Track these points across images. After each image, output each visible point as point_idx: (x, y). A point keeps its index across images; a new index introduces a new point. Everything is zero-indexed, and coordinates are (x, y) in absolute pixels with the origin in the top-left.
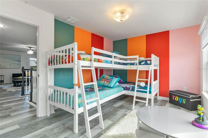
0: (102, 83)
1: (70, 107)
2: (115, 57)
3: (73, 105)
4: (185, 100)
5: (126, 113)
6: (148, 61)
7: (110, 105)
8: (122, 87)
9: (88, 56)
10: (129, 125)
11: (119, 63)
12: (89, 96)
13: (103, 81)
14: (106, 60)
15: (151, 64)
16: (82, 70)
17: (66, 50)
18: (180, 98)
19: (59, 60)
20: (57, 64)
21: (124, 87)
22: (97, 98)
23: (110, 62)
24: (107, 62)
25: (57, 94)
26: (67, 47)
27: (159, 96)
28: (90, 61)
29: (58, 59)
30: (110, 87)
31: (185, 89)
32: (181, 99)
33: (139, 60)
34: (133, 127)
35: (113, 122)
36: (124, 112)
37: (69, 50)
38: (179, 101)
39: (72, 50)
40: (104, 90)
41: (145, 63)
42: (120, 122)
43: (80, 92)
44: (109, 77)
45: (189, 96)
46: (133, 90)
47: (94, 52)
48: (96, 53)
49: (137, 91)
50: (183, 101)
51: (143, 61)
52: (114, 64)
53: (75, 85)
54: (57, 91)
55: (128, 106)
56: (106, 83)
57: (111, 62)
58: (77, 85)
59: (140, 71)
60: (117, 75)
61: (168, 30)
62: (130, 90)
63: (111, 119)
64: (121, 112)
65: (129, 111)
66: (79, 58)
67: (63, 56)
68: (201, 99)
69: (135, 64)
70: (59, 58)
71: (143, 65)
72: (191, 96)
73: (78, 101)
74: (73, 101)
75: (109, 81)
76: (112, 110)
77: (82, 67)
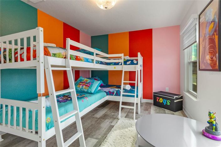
0: (79, 88)
1: (31, 131)
2: (97, 54)
3: (37, 128)
4: (169, 102)
5: (112, 124)
6: (134, 61)
7: (90, 115)
8: (105, 91)
9: (62, 51)
10: (119, 140)
11: (101, 62)
12: (63, 109)
13: (81, 86)
14: (86, 58)
15: (137, 64)
16: (53, 71)
17: (22, 40)
18: (164, 100)
19: (9, 55)
20: (5, 62)
21: (107, 91)
22: (76, 112)
23: (91, 61)
24: (87, 60)
25: (7, 112)
26: (24, 34)
27: (143, 98)
28: (64, 58)
29: (7, 53)
30: (91, 93)
31: (167, 90)
32: (166, 100)
33: (124, 59)
34: (124, 143)
35: (97, 140)
36: (110, 123)
37: (28, 39)
38: (164, 102)
39: (35, 40)
40: (83, 97)
41: (130, 63)
42: (107, 139)
43: (49, 104)
44: (89, 81)
45: (174, 97)
46: (118, 94)
47: (71, 46)
48: (73, 48)
49: (123, 95)
50: (168, 102)
51: (128, 61)
52: (96, 63)
53: (40, 96)
54: (7, 106)
55: (113, 114)
56: (85, 88)
57: (93, 60)
58: (44, 95)
59: (125, 72)
60: (97, 77)
61: (151, 28)
62: (114, 94)
63: (95, 137)
64: (105, 124)
65: (115, 121)
66: (47, 53)
67: (16, 49)
68: (182, 99)
69: (120, 64)
70: (9, 53)
71: (128, 65)
72: (175, 97)
73: (46, 120)
74: (36, 121)
75: (89, 85)
76: (93, 123)
77: (52, 66)
